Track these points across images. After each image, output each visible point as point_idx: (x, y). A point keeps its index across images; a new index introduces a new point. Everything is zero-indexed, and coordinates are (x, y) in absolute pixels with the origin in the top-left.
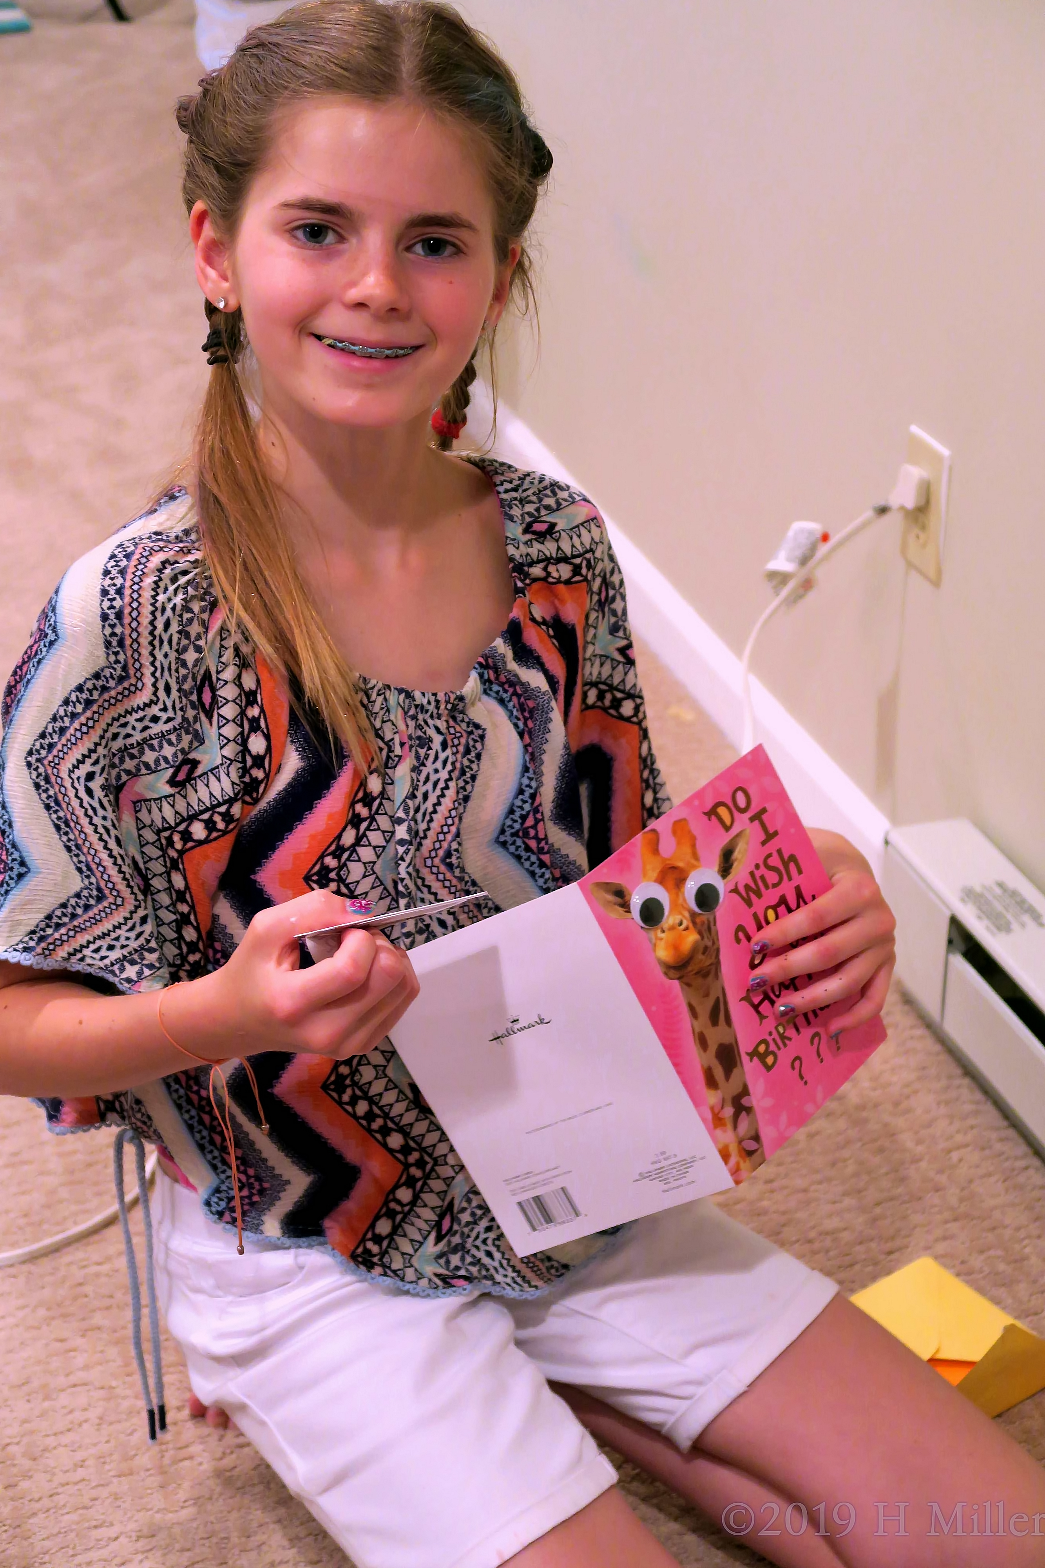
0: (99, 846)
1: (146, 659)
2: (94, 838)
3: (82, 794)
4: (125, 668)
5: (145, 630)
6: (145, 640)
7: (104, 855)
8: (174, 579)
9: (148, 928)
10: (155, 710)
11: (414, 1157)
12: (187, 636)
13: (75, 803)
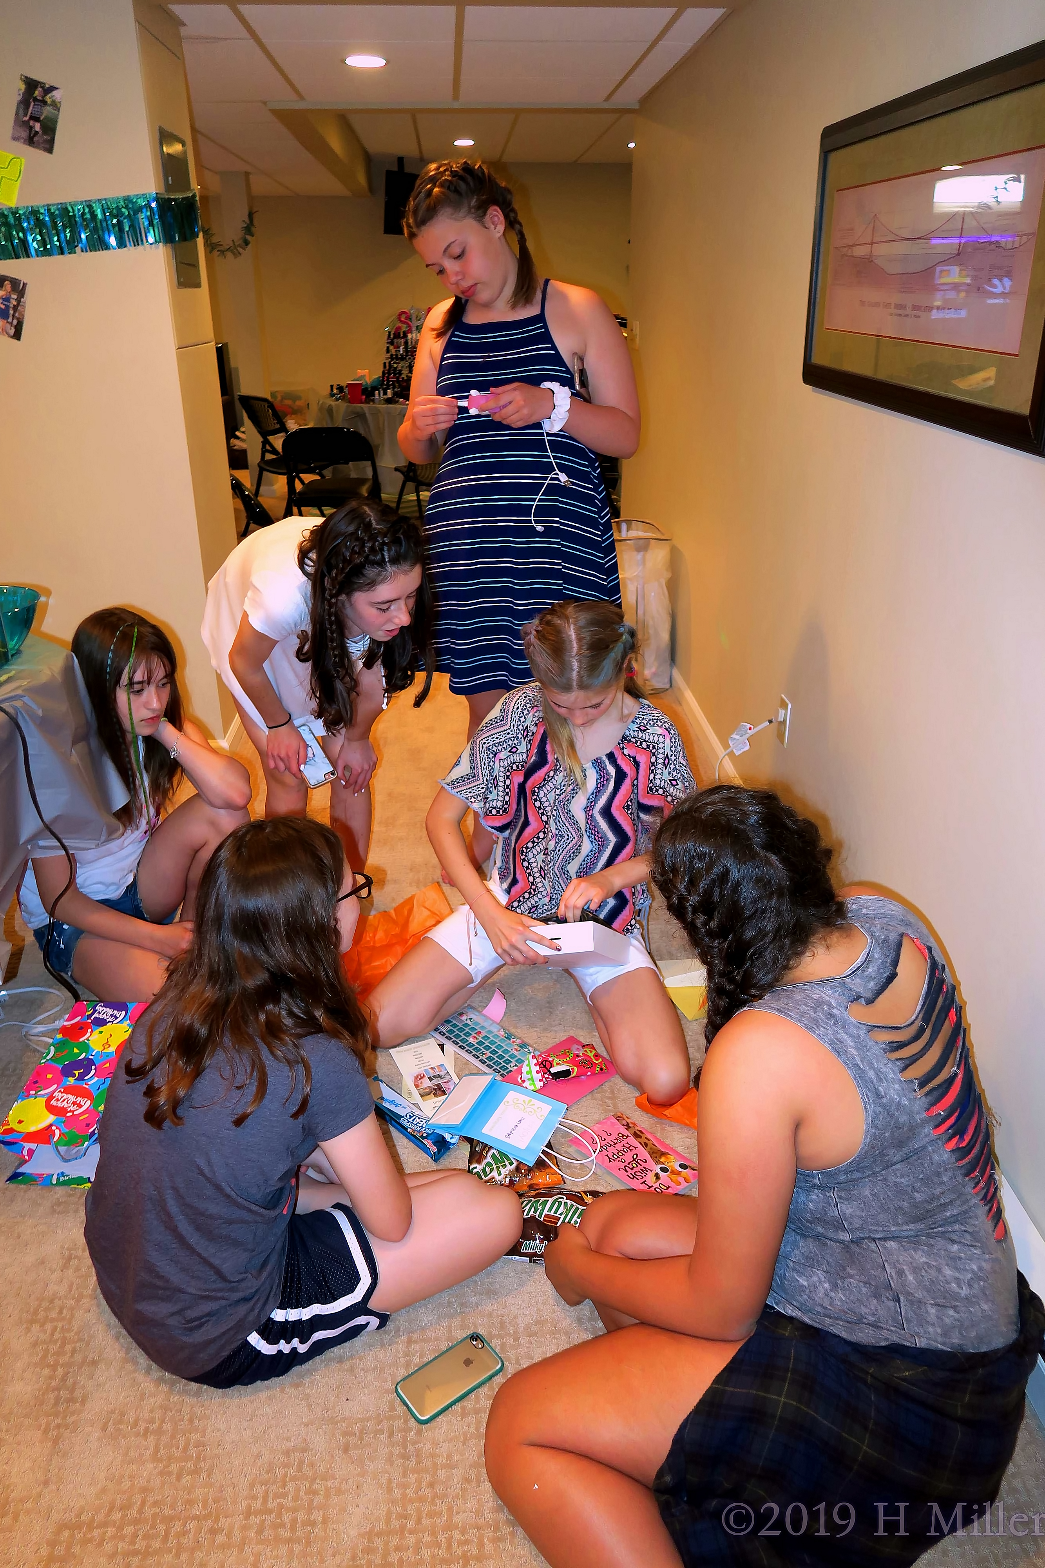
0: (479, 762)
1: (509, 717)
2: (479, 760)
3: (481, 747)
4: (503, 717)
5: (511, 708)
6: (510, 711)
7: (479, 765)
8: (525, 697)
9: (483, 790)
10: (509, 731)
11: (533, 887)
12: (523, 713)
13: (478, 749)
